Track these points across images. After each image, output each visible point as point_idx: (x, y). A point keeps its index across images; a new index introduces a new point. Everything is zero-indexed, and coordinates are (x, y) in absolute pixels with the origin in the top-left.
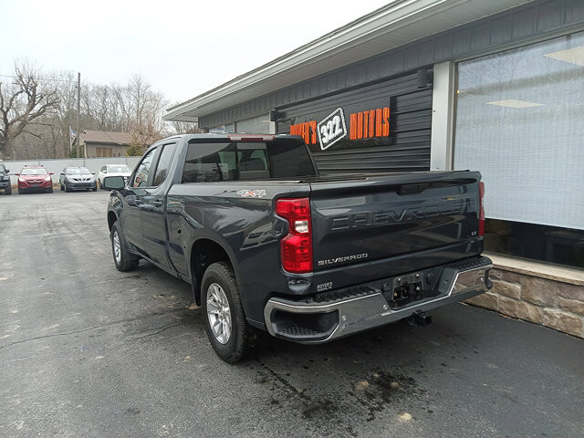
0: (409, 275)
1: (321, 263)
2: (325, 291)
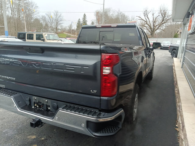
0: (41, 99)
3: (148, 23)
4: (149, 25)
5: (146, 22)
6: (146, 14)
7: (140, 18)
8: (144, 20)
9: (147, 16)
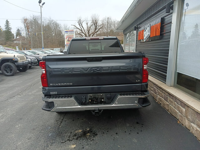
0: (97, 94)
1: (51, 84)
2: (54, 95)
3: (83, 31)
4: (84, 34)
5: (81, 30)
6: (80, 23)
7: (75, 26)
8: (79, 29)
9: (82, 25)
